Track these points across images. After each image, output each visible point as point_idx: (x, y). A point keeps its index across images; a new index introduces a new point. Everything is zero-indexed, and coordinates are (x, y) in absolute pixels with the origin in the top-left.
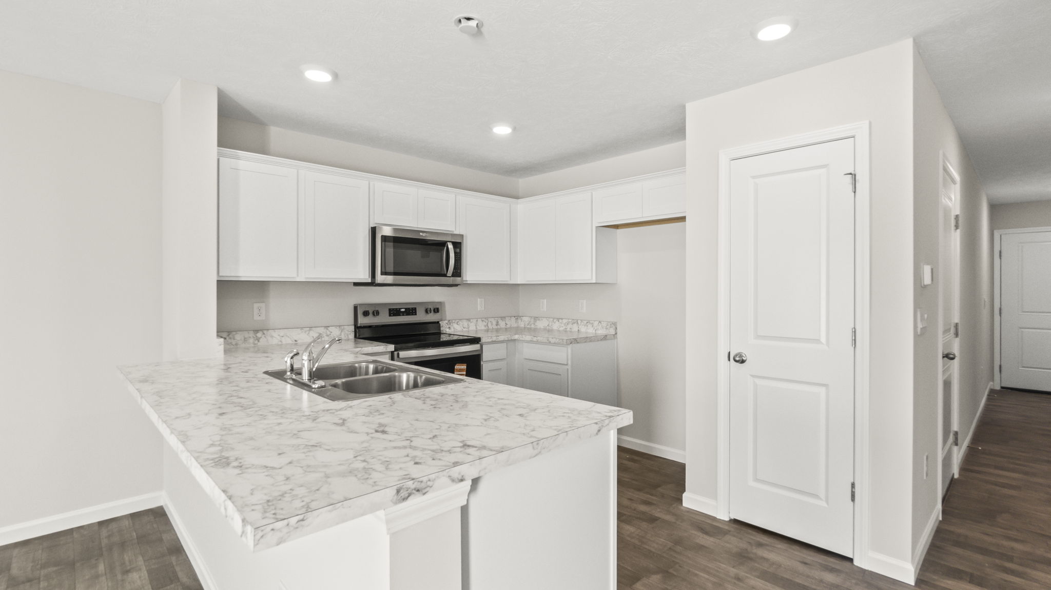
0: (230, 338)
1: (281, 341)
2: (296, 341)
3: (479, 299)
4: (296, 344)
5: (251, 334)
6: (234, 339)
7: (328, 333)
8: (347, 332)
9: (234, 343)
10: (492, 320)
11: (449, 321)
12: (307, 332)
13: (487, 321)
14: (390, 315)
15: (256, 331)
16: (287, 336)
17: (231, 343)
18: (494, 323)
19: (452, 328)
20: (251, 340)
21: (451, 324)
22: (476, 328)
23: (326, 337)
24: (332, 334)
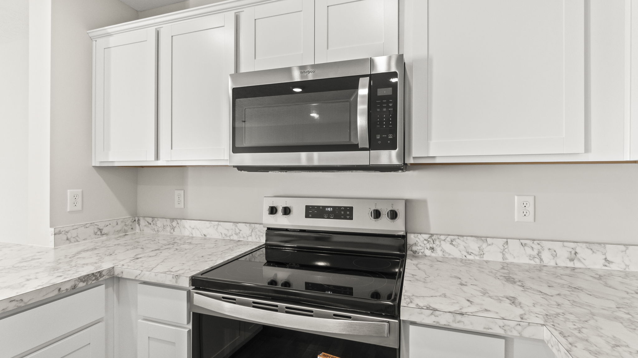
0: (154, 224)
1: (192, 234)
2: (205, 235)
3: (516, 197)
4: (205, 239)
5: (168, 222)
6: (156, 225)
7: (238, 231)
8: (258, 233)
9: (156, 230)
10: (557, 246)
11: (432, 235)
12: (216, 227)
13: (536, 247)
14: (307, 216)
15: (172, 219)
16: (197, 228)
17: (154, 229)
18: (563, 253)
19: (438, 250)
20: (168, 229)
21: (437, 242)
22: (504, 258)
23: (234, 235)
24: (241, 232)
